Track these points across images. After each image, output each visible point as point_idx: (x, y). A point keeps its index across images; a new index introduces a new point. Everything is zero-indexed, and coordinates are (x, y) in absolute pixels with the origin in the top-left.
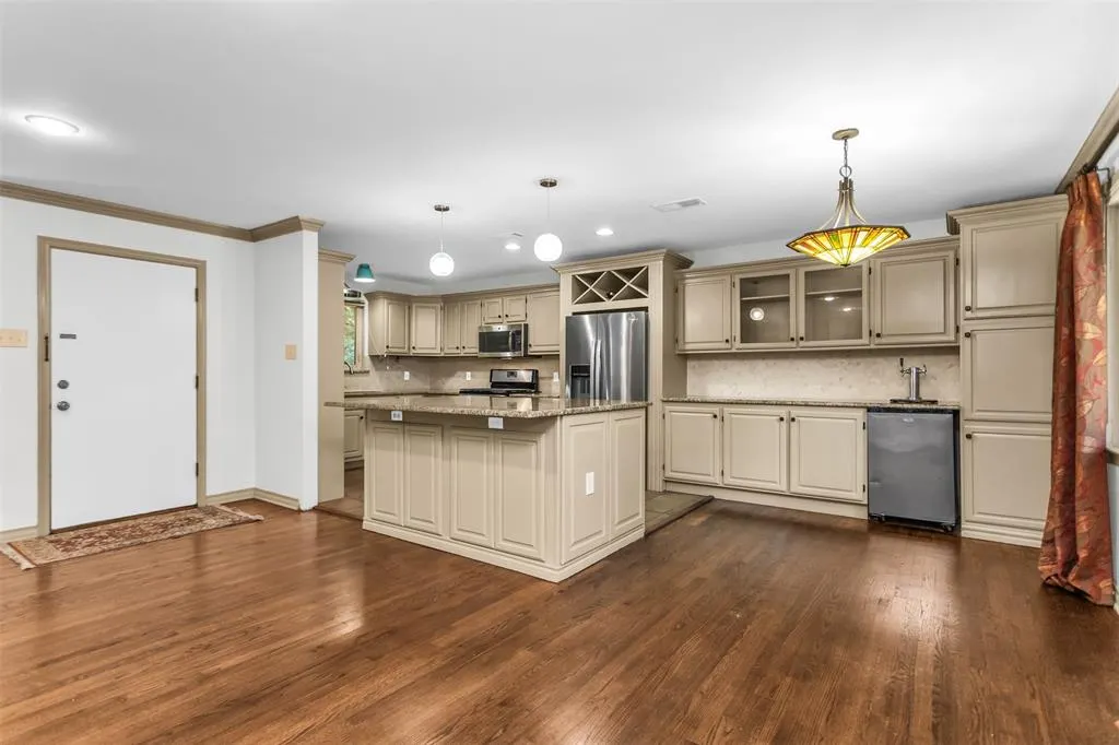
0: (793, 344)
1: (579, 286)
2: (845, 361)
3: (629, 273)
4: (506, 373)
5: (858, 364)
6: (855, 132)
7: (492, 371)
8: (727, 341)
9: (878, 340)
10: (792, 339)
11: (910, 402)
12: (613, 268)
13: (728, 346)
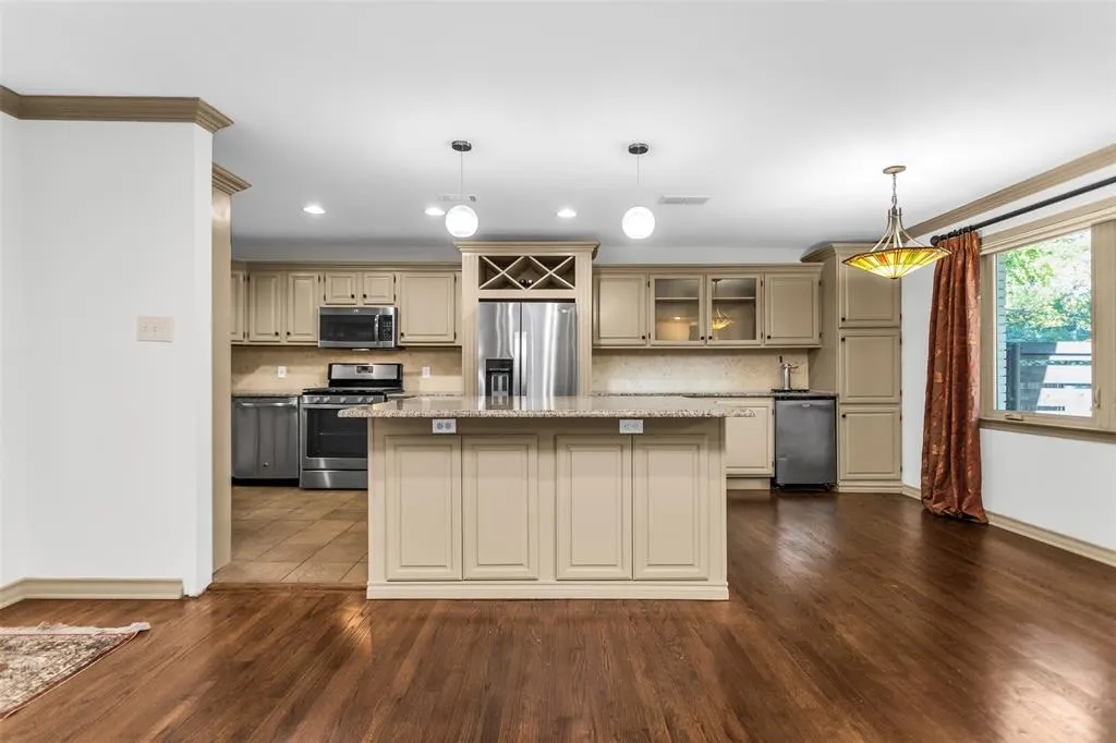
0: (702, 342)
1: (485, 271)
2: (730, 358)
3: (551, 262)
4: (355, 368)
5: (739, 361)
6: (902, 168)
7: (330, 366)
8: (644, 337)
9: (767, 342)
10: (702, 338)
11: (784, 391)
12: (531, 254)
13: (643, 342)
